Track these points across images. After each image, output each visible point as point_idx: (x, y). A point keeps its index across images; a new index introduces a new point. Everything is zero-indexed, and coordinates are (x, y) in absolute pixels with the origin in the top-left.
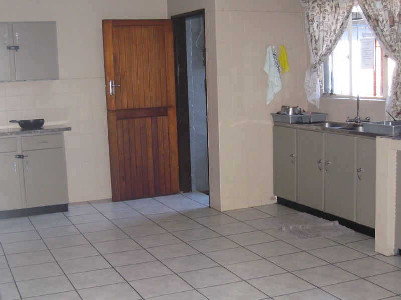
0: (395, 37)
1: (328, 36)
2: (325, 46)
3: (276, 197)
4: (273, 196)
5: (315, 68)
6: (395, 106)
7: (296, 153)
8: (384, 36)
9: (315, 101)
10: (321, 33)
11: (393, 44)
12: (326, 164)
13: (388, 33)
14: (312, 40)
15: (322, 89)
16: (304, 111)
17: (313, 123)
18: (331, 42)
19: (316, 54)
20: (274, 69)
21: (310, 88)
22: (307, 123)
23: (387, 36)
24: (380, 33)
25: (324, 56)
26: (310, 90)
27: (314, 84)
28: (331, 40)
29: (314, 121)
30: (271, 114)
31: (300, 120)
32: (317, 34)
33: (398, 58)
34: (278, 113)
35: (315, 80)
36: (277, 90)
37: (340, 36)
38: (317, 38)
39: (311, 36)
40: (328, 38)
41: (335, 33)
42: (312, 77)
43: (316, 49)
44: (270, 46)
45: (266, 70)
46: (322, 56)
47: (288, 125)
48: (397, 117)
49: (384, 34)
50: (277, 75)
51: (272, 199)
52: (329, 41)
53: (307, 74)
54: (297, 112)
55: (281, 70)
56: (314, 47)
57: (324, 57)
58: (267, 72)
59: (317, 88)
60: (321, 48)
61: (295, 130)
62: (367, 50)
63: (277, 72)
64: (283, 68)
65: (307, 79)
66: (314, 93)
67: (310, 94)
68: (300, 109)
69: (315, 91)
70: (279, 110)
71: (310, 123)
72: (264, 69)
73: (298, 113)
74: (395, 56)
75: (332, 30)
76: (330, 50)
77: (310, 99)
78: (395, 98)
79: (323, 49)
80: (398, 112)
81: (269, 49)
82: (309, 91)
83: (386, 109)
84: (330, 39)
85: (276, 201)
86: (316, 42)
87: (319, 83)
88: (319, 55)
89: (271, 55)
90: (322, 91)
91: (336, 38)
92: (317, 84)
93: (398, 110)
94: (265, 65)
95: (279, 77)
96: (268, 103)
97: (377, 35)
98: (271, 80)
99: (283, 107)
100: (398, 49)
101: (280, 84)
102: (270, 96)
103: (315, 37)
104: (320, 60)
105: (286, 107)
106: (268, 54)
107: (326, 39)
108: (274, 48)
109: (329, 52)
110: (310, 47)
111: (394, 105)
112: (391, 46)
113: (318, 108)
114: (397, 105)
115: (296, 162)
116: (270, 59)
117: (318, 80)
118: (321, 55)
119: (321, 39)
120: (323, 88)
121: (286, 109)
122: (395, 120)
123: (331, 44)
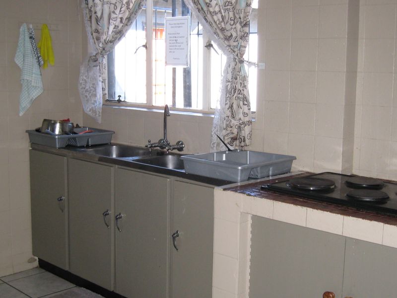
0: (231, 14)
1: (117, 11)
2: (111, 28)
3: (37, 258)
4: (33, 256)
5: (96, 60)
6: (229, 126)
7: (66, 194)
8: (210, 13)
9: (94, 112)
10: (106, 7)
11: (228, 27)
12: (117, 218)
13: (217, 9)
14: (91, 17)
15: (104, 92)
16: (78, 126)
17: (93, 146)
18: (121, 21)
19: (98, 39)
20: (31, 60)
21: (87, 91)
22: (83, 147)
23: (216, 14)
24: (205, 9)
25: (111, 42)
26: (87, 94)
27: (94, 84)
28: (121, 18)
29: (93, 144)
30: (27, 131)
31: (73, 143)
32: (98, 9)
33: (236, 50)
34: (38, 130)
35: (95, 79)
36: (35, 94)
37: (136, 12)
38: (99, 14)
39: (90, 11)
40: (118, 15)
41: (128, 8)
42: (91, 74)
43: (97, 31)
44: (25, 24)
45: (18, 61)
46: (106, 43)
47: (54, 151)
48: (231, 143)
49: (211, 10)
50: (36, 69)
51: (31, 261)
52: (119, 20)
53: (83, 70)
54: (67, 129)
55: (42, 62)
56: (94, 28)
57: (110, 44)
58: (20, 65)
59: (97, 91)
60: (106, 30)
61: (65, 158)
62: (177, 36)
63: (36, 65)
64: (46, 59)
65: (82, 78)
66: (93, 99)
67: (88, 101)
68: (72, 124)
69: (95, 95)
70: (39, 125)
71: (88, 146)
72: (16, 60)
73: (69, 130)
74: (229, 46)
75: (124, 3)
76: (119, 34)
77: (87, 108)
78: (229, 113)
79: (108, 32)
80: (232, 136)
81: (23, 28)
82: (86, 96)
83: (214, 130)
84: (120, 16)
85: (36, 264)
86: (97, 20)
87: (100, 83)
88: (102, 40)
89: (27, 39)
90: (104, 95)
91: (131, 14)
92: (98, 84)
93: (233, 133)
94: (17, 54)
95: (39, 73)
96: (21, 114)
97: (199, 11)
98: (26, 77)
99: (45, 120)
100: (234, 35)
101: (40, 85)
102: (25, 103)
103: (95, 13)
104: (104, 49)
105: (51, 120)
106: (21, 37)
107: (113, 16)
108: (31, 26)
109: (118, 36)
110: (88, 29)
111: (227, 125)
112: (222, 30)
113: (100, 121)
114: (232, 125)
115: (66, 209)
116: (25, 44)
117: (101, 79)
118: (105, 41)
119: (106, 16)
120: (106, 92)
121: (50, 124)
122: (229, 150)
123: (122, 24)
